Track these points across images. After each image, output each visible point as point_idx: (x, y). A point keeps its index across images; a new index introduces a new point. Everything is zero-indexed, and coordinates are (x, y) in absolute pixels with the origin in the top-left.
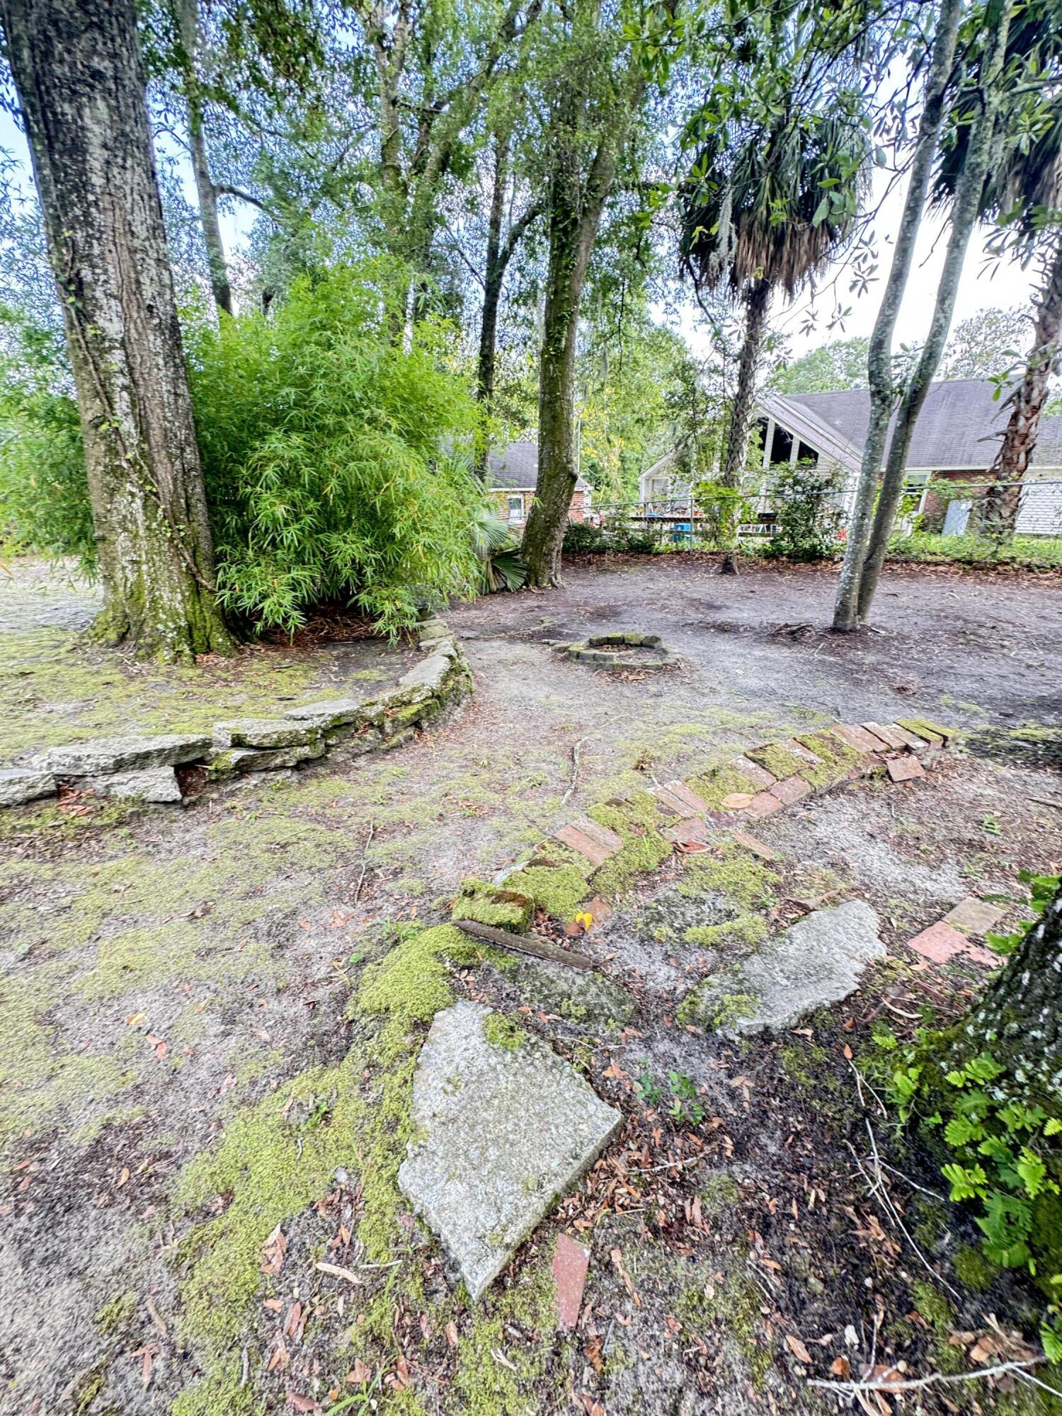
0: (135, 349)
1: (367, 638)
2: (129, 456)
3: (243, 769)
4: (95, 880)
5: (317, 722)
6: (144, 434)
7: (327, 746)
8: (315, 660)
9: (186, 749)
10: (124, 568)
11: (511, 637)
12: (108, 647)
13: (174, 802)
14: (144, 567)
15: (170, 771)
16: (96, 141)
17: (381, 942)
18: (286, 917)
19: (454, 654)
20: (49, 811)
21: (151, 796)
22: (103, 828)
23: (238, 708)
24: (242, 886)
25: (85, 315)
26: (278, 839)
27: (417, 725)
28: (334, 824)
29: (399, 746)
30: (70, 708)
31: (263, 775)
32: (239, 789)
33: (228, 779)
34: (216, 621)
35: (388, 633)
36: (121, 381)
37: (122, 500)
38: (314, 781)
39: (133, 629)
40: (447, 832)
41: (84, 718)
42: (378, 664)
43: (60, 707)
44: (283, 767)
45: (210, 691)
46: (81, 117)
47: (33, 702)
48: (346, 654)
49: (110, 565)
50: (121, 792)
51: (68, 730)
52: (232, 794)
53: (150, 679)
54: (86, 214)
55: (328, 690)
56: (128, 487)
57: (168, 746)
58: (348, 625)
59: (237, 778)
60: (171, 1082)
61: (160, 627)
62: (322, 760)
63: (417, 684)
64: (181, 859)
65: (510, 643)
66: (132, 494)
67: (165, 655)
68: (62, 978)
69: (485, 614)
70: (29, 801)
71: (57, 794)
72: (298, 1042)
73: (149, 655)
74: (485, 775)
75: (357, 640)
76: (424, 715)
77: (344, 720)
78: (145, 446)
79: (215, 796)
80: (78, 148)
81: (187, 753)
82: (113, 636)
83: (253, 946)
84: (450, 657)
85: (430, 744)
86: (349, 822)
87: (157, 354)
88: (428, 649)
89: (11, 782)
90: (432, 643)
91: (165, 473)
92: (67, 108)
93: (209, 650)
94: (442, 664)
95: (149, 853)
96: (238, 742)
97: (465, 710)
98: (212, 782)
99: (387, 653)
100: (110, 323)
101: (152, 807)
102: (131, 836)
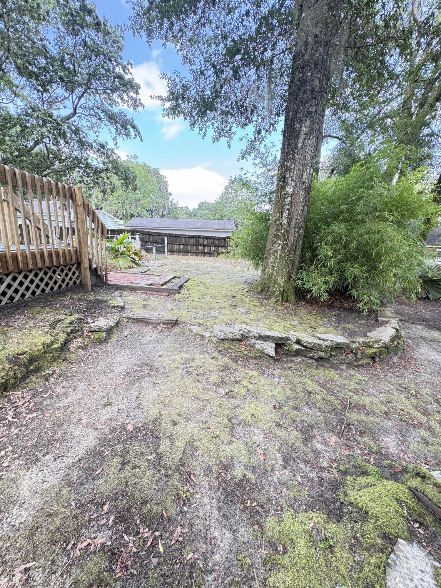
0: (295, 197)
1: (349, 309)
2: (282, 231)
3: (297, 353)
4: (246, 376)
5: (329, 343)
6: (289, 224)
7: (331, 355)
8: (326, 314)
9: (281, 339)
10: (269, 268)
11: (429, 325)
12: (257, 293)
13: (272, 357)
14: (276, 269)
15: (274, 345)
16: (303, 133)
17: (355, 467)
18: (309, 426)
19: (398, 327)
20: (237, 345)
21: (266, 351)
22: (250, 357)
23: (295, 326)
24: (292, 403)
25: (283, 188)
26: (307, 388)
27: (373, 358)
28: (331, 392)
29: (362, 366)
30: (244, 311)
31: (304, 358)
32: (294, 360)
33: (291, 355)
34: (293, 291)
35: (363, 310)
36: (288, 207)
37: (276, 245)
38: (323, 368)
39: (266, 288)
40: (391, 424)
41: (248, 315)
42: (354, 323)
43: (241, 310)
44: (312, 358)
45: (286, 317)
46: (301, 127)
47: (235, 306)
48: (339, 314)
49: (265, 267)
50: (258, 347)
51: (243, 318)
52: (291, 361)
53: (267, 307)
54: (294, 156)
55: (331, 329)
56: (279, 242)
57: (276, 336)
58: (341, 302)
59: (294, 356)
60: (264, 474)
61: (274, 289)
62: (327, 360)
63: (377, 338)
64: (271, 380)
65: (429, 328)
66: (279, 244)
67: (273, 300)
68: (235, 407)
69: (412, 309)
70: (233, 340)
71: (240, 340)
72: (314, 493)
73: (268, 298)
74: (415, 401)
75: (344, 309)
76: (378, 354)
77: (341, 346)
78: (288, 228)
79: (285, 360)
80: (298, 137)
81: (280, 341)
82: (259, 290)
83: (295, 432)
84: (397, 329)
85: (378, 370)
86: (338, 395)
87: (301, 198)
88: (383, 322)
89: (231, 332)
90: (385, 319)
91: (291, 237)
92: (298, 126)
93: (287, 301)
94: (392, 332)
95: (262, 373)
96: (298, 342)
97: (399, 358)
98: (285, 354)
99: (359, 319)
100: (290, 190)
101: (265, 356)
102: (258, 364)
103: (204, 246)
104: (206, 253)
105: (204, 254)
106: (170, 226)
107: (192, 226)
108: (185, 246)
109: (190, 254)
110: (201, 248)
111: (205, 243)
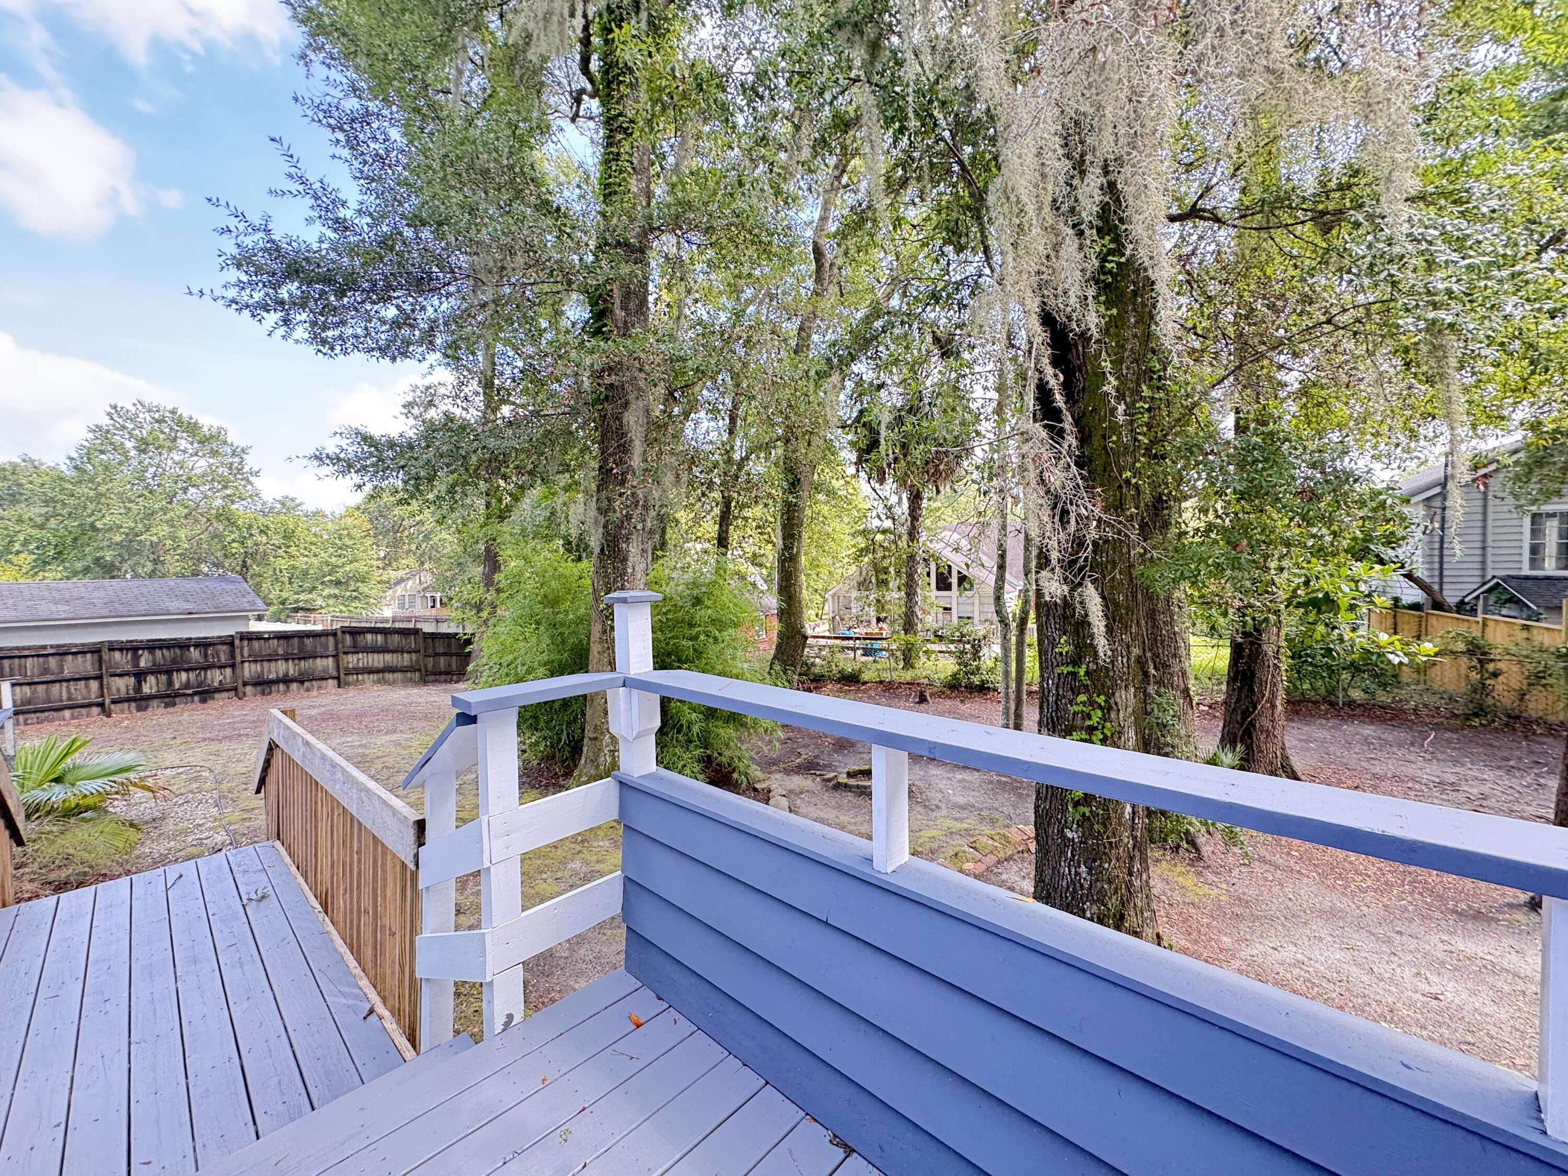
88: (764, 790)
103: (140, 676)
104: (151, 697)
105: (139, 701)
108: (40, 688)
109: (67, 713)
110: (122, 685)
111: (142, 664)
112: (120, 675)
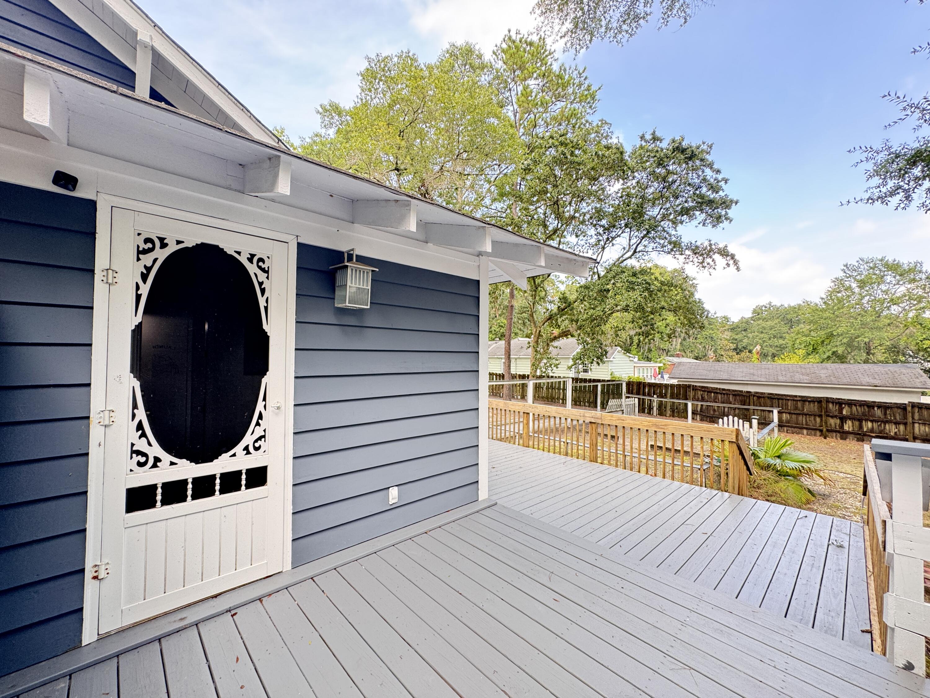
103: (843, 419)
104: (848, 433)
105: (844, 435)
106: (756, 378)
107: (805, 378)
108: (794, 416)
109: (805, 431)
110: (834, 422)
111: (844, 412)
112: (832, 417)
